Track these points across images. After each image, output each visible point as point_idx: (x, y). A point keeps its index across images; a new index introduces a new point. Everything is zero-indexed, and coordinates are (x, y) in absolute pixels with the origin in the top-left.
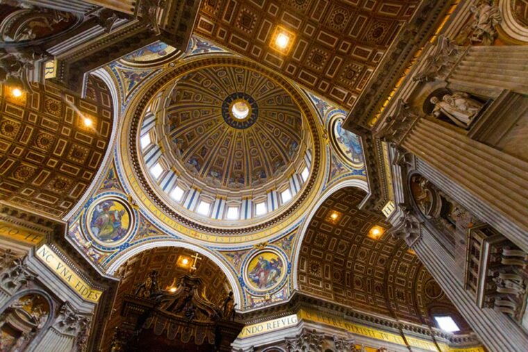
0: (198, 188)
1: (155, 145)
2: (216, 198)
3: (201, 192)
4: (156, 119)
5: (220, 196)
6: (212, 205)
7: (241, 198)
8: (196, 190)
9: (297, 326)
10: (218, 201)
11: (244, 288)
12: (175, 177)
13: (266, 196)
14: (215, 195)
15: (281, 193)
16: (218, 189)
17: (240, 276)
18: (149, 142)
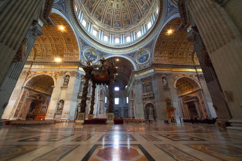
0: (112, 33)
1: (89, 23)
2: (120, 35)
3: (114, 35)
4: (82, 11)
5: (122, 34)
6: (120, 38)
7: (130, 32)
8: (112, 34)
9: (154, 72)
10: (121, 36)
11: (137, 64)
12: (102, 32)
13: (140, 28)
14: (119, 34)
15: (147, 25)
16: (120, 31)
17: (134, 60)
18: (86, 23)
